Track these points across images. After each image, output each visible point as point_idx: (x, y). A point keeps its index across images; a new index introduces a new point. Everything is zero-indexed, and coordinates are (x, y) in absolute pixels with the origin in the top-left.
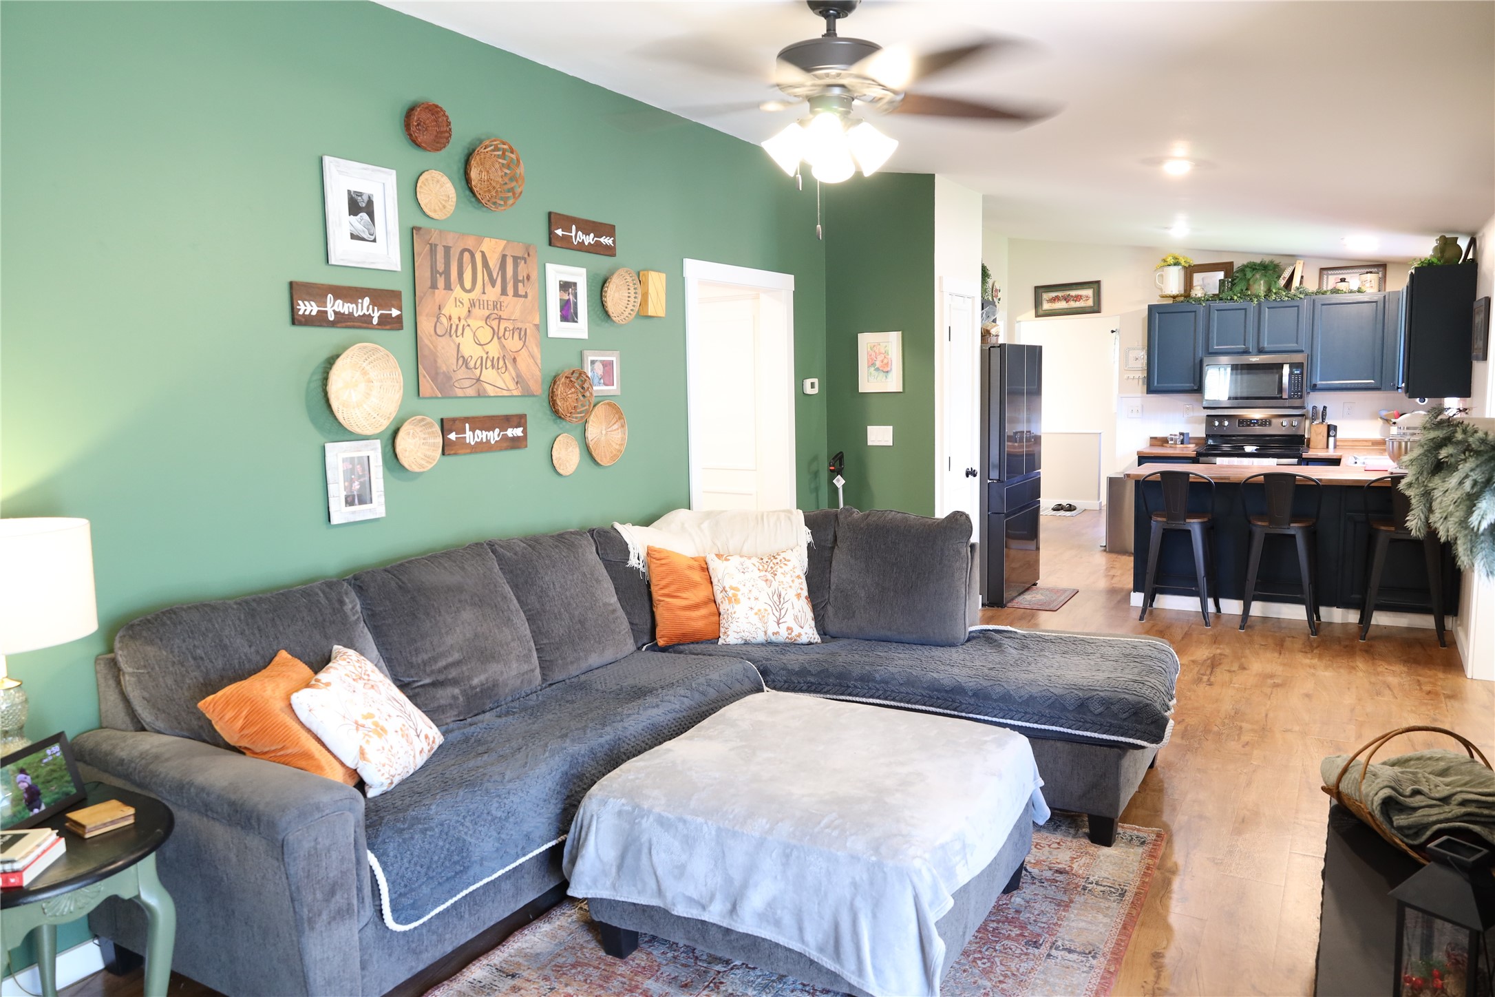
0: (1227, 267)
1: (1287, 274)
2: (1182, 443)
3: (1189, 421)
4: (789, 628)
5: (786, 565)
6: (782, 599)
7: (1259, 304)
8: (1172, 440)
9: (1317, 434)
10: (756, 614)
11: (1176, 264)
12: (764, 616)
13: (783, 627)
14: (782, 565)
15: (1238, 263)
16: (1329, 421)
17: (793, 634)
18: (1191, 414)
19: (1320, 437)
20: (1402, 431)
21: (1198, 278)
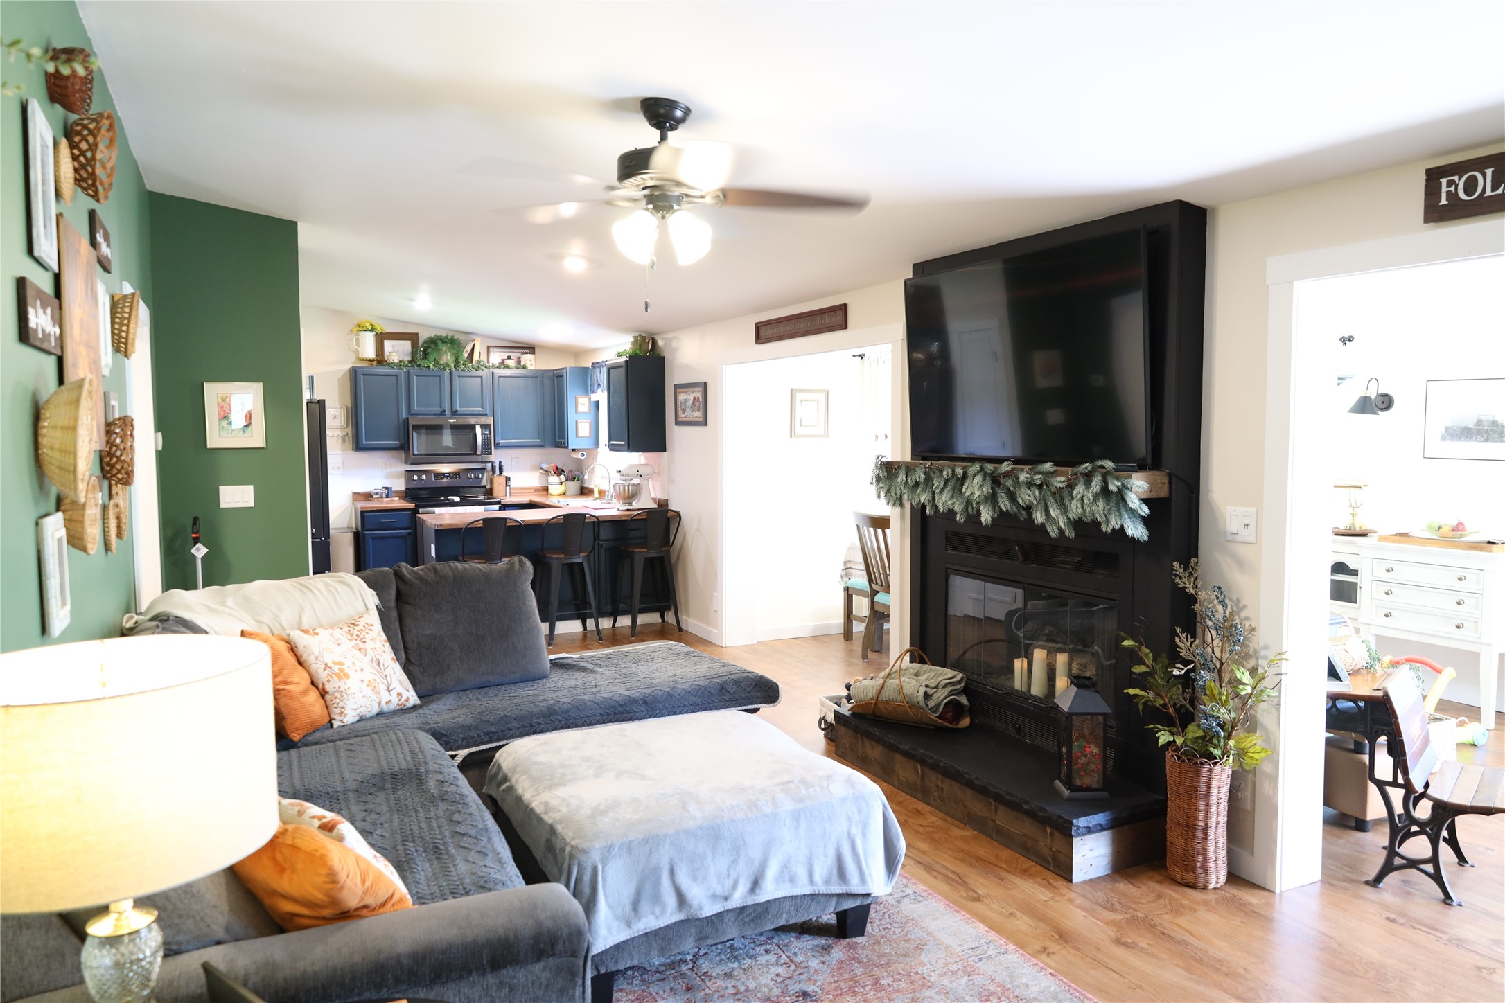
0: (413, 338)
1: (469, 349)
2: (387, 497)
3: (388, 476)
4: (399, 694)
5: (370, 630)
6: (381, 666)
7: (451, 373)
8: (377, 494)
9: (499, 484)
10: (368, 685)
11: (372, 330)
12: (375, 687)
13: (394, 693)
14: (368, 631)
15: (424, 336)
16: (505, 474)
17: (403, 700)
18: (389, 470)
19: (501, 487)
20: (624, 478)
21: (388, 345)
